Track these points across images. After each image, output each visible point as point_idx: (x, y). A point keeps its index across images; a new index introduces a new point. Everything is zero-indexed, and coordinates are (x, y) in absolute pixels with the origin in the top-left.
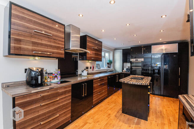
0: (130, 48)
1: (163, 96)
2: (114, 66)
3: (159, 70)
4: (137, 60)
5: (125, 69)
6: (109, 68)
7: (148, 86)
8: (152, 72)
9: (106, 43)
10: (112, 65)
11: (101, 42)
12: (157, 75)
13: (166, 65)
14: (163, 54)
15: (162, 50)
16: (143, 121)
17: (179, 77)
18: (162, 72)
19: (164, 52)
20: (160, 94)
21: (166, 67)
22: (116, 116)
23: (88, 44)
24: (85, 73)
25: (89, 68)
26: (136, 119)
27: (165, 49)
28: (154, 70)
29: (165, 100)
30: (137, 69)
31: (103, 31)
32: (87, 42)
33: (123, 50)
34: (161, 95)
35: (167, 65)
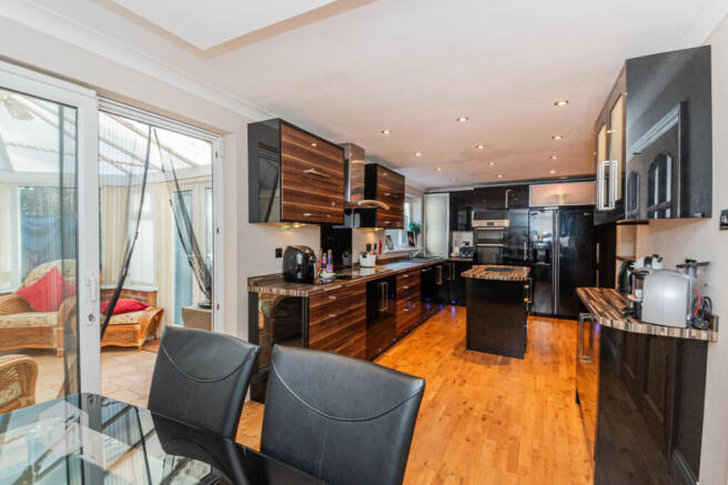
0: (472, 188)
1: (559, 317)
2: (424, 243)
3: (548, 251)
4: (492, 224)
5: (456, 250)
6: (411, 249)
7: (524, 283)
8: (532, 257)
9: (413, 178)
10: (420, 236)
11: (403, 177)
12: (543, 263)
13: (565, 235)
14: (561, 208)
15: (557, 196)
16: (513, 360)
17: (597, 266)
18: (556, 256)
19: (562, 203)
20: (550, 312)
21: (565, 241)
22: (454, 354)
23: (381, 186)
24: (370, 260)
25: (373, 247)
26: (500, 358)
27: (565, 196)
28: (535, 252)
29: (562, 326)
30: (485, 250)
31: (418, 154)
32: (378, 180)
33: (451, 193)
34: (552, 316)
35: (567, 238)
